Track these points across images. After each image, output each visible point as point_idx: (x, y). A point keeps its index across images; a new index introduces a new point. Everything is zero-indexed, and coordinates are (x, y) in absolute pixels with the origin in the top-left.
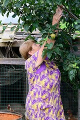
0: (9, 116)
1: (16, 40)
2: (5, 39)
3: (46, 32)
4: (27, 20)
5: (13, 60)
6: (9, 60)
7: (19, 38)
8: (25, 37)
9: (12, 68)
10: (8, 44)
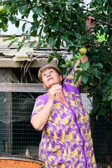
0: (27, 163)
1: (35, 58)
2: (20, 58)
3: (73, 45)
4: (52, 31)
5: (30, 86)
6: (25, 86)
7: (40, 55)
8: (48, 53)
9: (30, 97)
10: (24, 64)
